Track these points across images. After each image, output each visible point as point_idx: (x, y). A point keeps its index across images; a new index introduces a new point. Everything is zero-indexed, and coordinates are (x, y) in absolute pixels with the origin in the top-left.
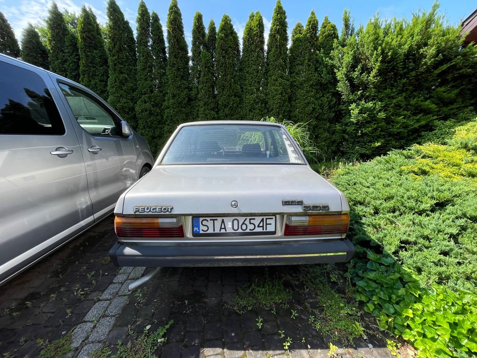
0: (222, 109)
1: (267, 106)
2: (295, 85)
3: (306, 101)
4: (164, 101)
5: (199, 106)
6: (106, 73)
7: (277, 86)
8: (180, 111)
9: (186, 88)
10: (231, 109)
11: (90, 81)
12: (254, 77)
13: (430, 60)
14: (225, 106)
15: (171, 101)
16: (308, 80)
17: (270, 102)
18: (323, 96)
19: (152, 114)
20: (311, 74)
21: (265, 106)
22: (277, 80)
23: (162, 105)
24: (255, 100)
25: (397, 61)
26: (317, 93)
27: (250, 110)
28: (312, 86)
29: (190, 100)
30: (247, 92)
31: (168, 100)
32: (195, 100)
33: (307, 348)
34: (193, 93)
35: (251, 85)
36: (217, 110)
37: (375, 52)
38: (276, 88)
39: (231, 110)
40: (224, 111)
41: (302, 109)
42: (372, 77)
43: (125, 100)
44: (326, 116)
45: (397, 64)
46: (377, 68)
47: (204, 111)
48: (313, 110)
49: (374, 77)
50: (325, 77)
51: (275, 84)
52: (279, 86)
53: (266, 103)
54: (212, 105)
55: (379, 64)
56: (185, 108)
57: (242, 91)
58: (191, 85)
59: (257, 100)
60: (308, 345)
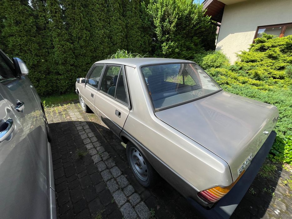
0: (76, 41)
2: (128, 26)
3: (136, 39)
5: (51, 36)
8: (30, 40)
9: (31, 15)
10: (85, 41)
12: (99, 15)
13: (195, 21)
16: (136, 24)
17: (115, 38)
18: (144, 36)
20: (138, 19)
21: (111, 40)
25: (182, 20)
26: (141, 33)
27: (100, 43)
28: (138, 28)
29: (39, 29)
30: (95, 28)
32: (45, 29)
34: (41, 22)
37: (175, 12)
38: (117, 26)
42: (172, 27)
44: (147, 50)
45: (183, 21)
46: (175, 22)
48: (141, 46)
49: (173, 27)
50: (147, 23)
51: (116, 24)
52: (120, 26)
53: (111, 38)
54: (67, 37)
55: (176, 20)
56: (35, 37)
57: (91, 26)
59: (105, 36)
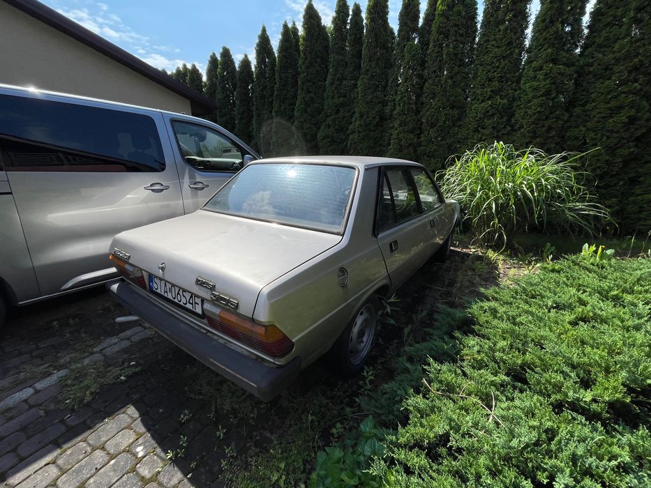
0: (426, 130)
1: (513, 121)
2: (590, 72)
3: (613, 104)
4: (351, 123)
5: (393, 127)
6: (295, 96)
7: (539, 80)
8: (367, 136)
9: (379, 103)
11: (281, 106)
14: (433, 125)
15: (358, 123)
19: (334, 142)
21: (509, 120)
22: (541, 68)
23: (347, 129)
24: (488, 112)
27: (476, 130)
29: (382, 119)
31: (355, 121)
32: (390, 119)
33: (186, 475)
34: (388, 110)
35: (483, 85)
36: (419, 132)
39: (442, 130)
40: (428, 134)
41: (599, 122)
43: (308, 125)
47: (398, 134)
51: (535, 77)
54: (412, 125)
56: (374, 131)
58: (386, 98)
59: (492, 112)
60: (191, 474)
